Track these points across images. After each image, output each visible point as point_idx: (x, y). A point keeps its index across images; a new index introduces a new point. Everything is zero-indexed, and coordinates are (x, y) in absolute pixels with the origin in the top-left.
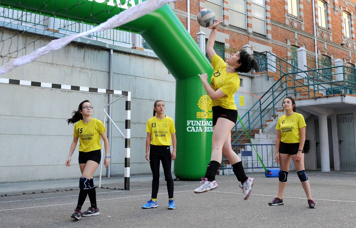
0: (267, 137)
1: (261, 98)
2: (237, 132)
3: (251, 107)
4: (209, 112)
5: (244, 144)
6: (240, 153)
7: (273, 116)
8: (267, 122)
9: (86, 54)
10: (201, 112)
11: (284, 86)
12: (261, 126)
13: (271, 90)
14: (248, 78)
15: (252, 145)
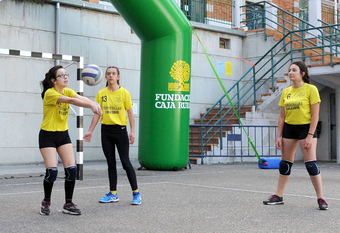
0: (262, 116)
1: (256, 65)
2: (222, 109)
3: (242, 76)
4: (185, 83)
5: (231, 125)
6: (225, 136)
7: (271, 89)
8: (263, 96)
9: (26, 9)
10: (174, 83)
11: (288, 48)
12: (254, 101)
13: (270, 54)
14: (238, 37)
15: (241, 127)
